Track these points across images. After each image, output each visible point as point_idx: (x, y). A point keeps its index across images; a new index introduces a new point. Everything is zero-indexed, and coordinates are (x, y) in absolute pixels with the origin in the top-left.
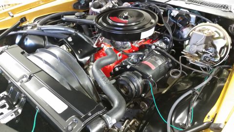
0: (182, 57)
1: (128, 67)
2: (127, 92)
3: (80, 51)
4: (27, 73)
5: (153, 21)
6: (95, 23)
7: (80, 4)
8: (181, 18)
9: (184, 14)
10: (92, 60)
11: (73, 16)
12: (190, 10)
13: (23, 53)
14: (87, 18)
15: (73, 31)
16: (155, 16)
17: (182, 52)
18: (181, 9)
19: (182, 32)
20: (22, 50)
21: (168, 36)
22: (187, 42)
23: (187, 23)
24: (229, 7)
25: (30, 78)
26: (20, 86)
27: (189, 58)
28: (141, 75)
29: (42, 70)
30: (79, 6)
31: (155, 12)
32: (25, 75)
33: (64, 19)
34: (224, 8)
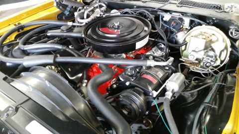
0: (181, 65)
1: (127, 84)
2: (130, 113)
3: (71, 68)
4: (13, 104)
5: (146, 28)
6: (83, 36)
7: (65, 15)
8: (174, 22)
9: (177, 18)
10: (85, 77)
11: (59, 30)
12: (183, 14)
13: (5, 79)
14: (74, 31)
15: (60, 47)
16: (148, 23)
17: (181, 59)
18: (173, 13)
19: (176, 36)
20: (4, 76)
21: (163, 42)
22: (183, 48)
23: (181, 27)
24: (222, 7)
25: (17, 109)
26: (6, 121)
27: (189, 65)
28: (143, 92)
29: (30, 99)
30: (64, 17)
31: (146, 18)
32: (10, 107)
33: (49, 34)
34: (217, 8)
